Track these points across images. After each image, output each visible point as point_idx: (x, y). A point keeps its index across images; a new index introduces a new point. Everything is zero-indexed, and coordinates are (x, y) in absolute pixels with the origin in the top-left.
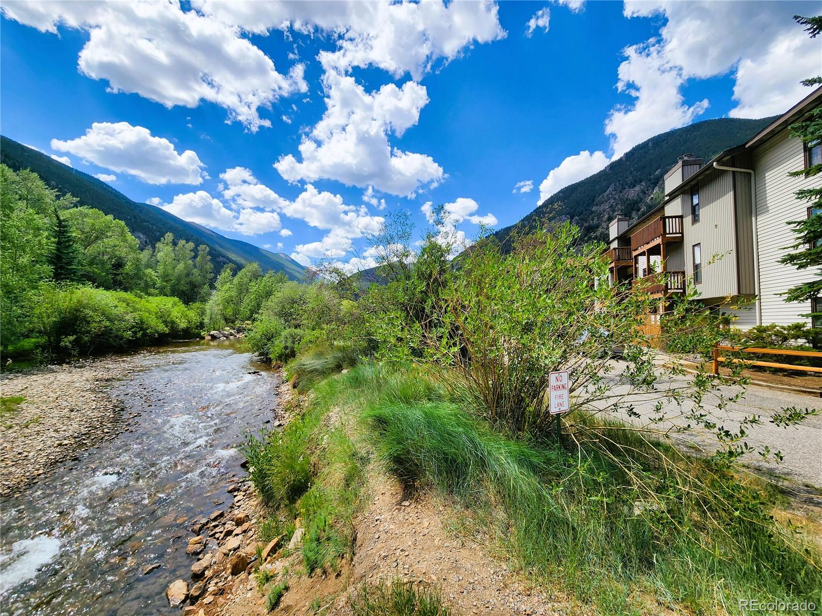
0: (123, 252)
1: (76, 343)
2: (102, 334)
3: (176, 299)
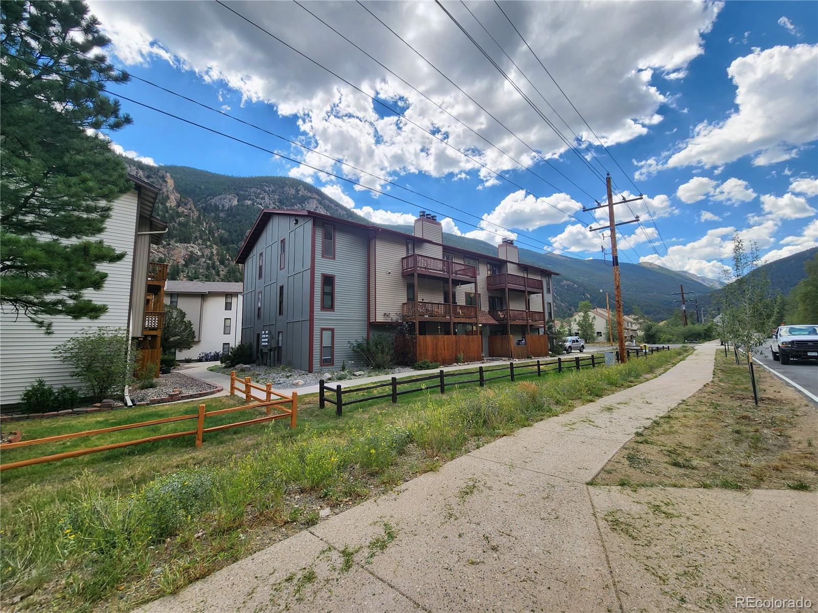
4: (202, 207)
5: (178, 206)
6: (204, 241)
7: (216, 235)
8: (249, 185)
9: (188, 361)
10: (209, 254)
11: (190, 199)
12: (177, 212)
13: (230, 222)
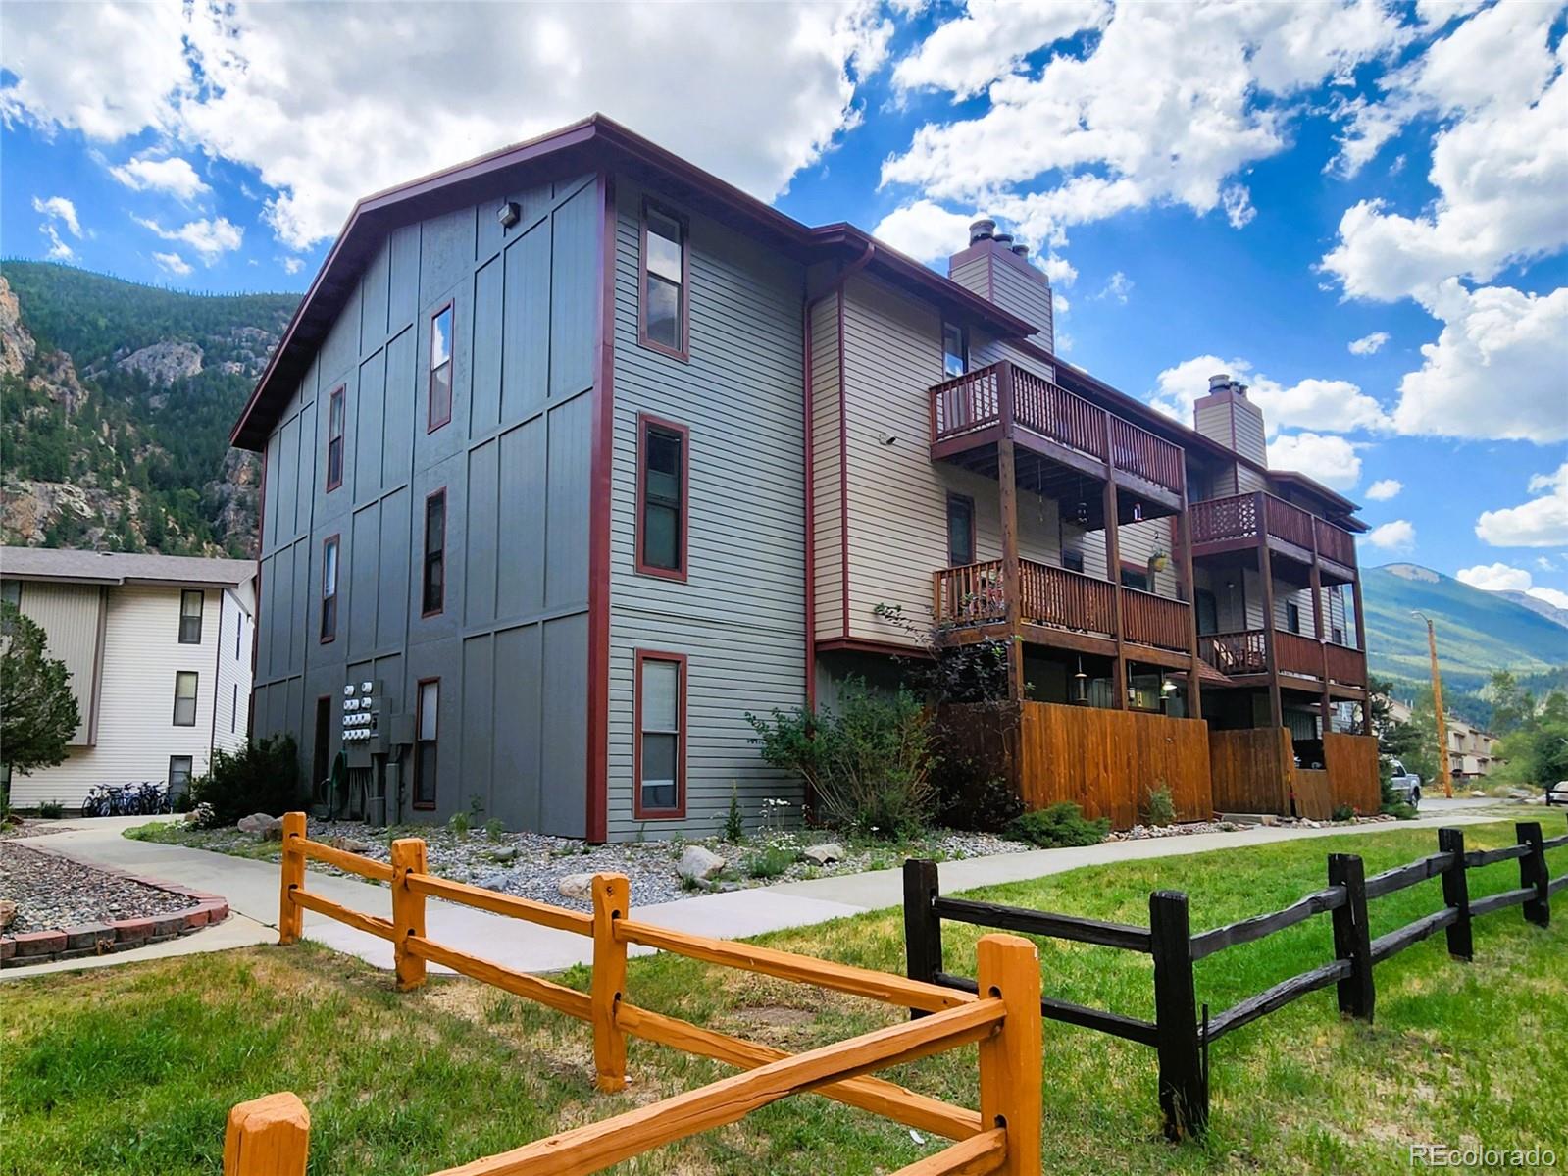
4: (100, 379)
5: (30, 373)
6: (105, 476)
7: (138, 460)
8: (235, 318)
9: (53, 812)
10: (117, 515)
11: (65, 355)
12: (27, 391)
13: (180, 423)
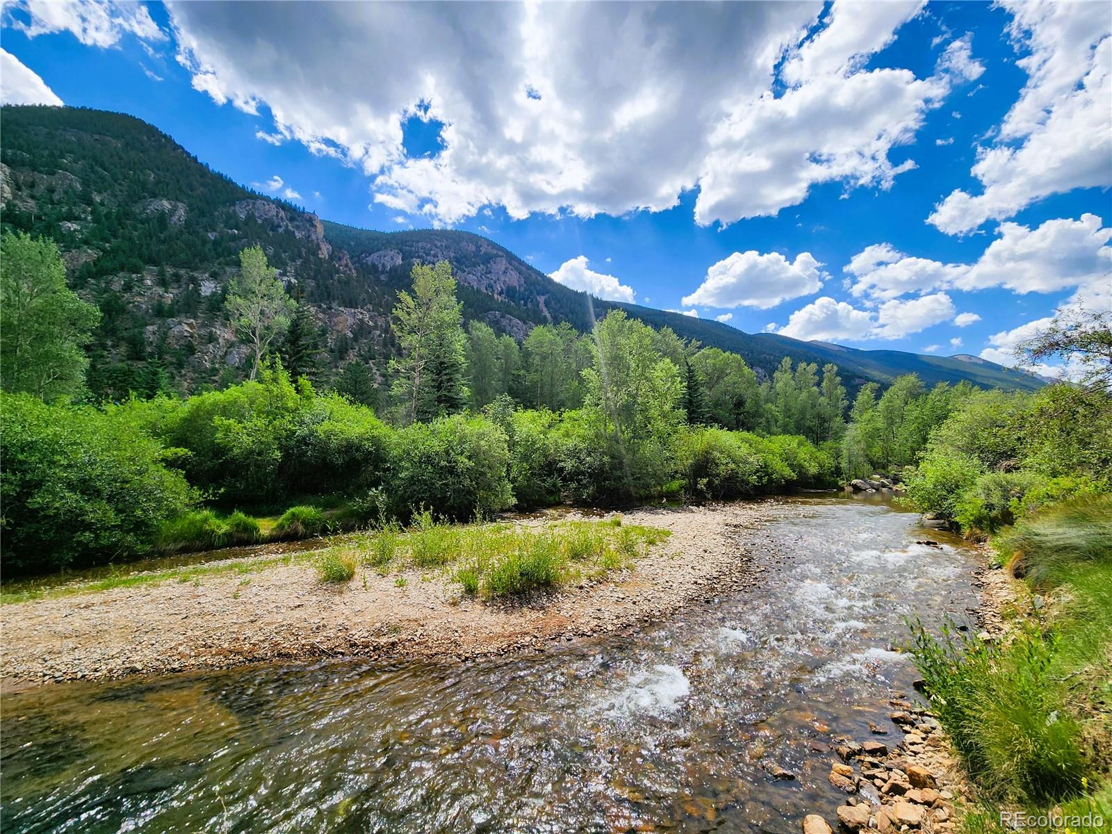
0: (742, 389)
1: (709, 485)
2: (730, 478)
3: (803, 437)
